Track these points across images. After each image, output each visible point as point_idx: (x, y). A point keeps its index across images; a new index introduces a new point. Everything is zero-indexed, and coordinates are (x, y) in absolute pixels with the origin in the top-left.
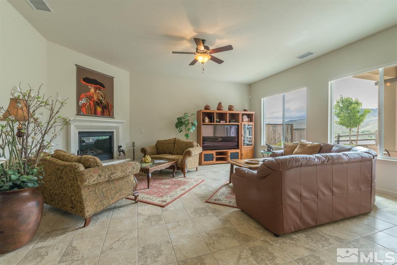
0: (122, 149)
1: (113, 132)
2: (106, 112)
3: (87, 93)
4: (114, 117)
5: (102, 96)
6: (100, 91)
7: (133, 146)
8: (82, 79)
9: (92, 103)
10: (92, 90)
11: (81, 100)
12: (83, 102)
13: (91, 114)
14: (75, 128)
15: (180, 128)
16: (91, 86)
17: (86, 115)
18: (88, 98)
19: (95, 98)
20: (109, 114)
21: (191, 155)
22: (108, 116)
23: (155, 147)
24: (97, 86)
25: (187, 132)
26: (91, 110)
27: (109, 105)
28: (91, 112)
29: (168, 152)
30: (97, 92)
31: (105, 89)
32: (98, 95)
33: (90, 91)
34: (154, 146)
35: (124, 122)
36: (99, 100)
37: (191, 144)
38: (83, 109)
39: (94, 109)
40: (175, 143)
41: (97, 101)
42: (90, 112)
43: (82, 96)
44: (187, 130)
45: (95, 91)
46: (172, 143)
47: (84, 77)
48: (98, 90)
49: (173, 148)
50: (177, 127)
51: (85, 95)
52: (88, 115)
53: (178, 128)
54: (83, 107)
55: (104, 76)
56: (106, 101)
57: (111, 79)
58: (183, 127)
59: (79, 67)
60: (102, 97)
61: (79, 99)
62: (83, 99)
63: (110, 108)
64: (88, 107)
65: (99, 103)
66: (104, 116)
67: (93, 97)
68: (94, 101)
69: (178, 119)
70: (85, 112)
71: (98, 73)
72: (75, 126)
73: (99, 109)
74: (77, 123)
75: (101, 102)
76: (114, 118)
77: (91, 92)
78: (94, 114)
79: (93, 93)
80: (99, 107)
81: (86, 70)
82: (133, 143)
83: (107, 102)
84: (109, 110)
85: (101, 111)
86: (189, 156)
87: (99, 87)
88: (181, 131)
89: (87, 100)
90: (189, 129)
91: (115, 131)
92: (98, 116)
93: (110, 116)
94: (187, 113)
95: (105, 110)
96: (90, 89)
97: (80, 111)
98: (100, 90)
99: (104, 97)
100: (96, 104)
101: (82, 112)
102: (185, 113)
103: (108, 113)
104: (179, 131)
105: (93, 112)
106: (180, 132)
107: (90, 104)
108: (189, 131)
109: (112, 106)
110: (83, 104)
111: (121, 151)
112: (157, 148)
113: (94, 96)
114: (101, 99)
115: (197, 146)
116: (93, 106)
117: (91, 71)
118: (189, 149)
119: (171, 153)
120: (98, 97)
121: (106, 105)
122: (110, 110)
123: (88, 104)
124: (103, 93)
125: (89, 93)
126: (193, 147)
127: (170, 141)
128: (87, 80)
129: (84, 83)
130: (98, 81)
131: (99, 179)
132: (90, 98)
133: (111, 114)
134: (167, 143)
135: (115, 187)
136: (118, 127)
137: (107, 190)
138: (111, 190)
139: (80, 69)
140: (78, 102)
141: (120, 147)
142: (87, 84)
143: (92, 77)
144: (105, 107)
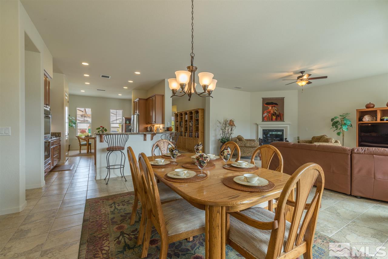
0: (287, 140)
1: (283, 130)
2: (279, 118)
4: (284, 121)
7: (298, 140)
9: (270, 115)
10: (270, 108)
12: (265, 115)
16: (270, 106)
19: (272, 112)
20: (281, 119)
23: (311, 141)
27: (281, 114)
31: (278, 106)
32: (273, 110)
34: (309, 141)
35: (290, 124)
39: (271, 118)
43: (265, 112)
45: (272, 108)
47: (266, 103)
50: (333, 126)
52: (268, 121)
55: (278, 99)
57: (282, 99)
60: (276, 111)
61: (263, 114)
64: (268, 117)
65: (274, 114)
66: (278, 121)
68: (271, 114)
70: (266, 120)
71: (274, 98)
72: (261, 127)
73: (274, 117)
74: (261, 126)
75: (275, 113)
81: (267, 99)
82: (298, 137)
87: (274, 105)
93: (281, 121)
97: (263, 120)
98: (275, 107)
99: (278, 110)
105: (270, 119)
107: (269, 115)
109: (283, 115)
117: (270, 98)
123: (268, 115)
124: (277, 108)
125: (268, 110)
128: (268, 104)
129: (266, 105)
130: (274, 102)
132: (269, 112)
133: (282, 119)
135: (249, 150)
136: (287, 127)
137: (246, 150)
138: (247, 150)
139: (264, 99)
140: (263, 115)
141: (286, 139)
142: (267, 106)
143: (270, 102)
144: (278, 116)
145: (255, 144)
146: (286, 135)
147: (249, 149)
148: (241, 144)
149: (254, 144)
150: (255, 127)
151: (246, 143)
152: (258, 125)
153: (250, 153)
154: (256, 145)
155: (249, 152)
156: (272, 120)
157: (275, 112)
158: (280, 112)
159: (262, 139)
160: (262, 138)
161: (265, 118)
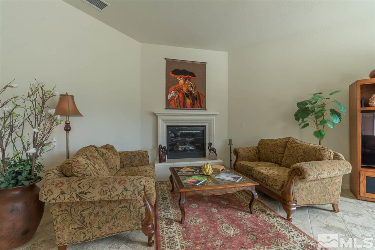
0: (212, 146)
1: (205, 126)
2: (197, 104)
3: (176, 85)
5: (192, 86)
6: (190, 82)
7: (229, 145)
8: (171, 72)
9: (181, 95)
10: (182, 82)
11: (170, 94)
12: (172, 95)
13: (180, 107)
14: (162, 121)
15: (305, 120)
16: (180, 78)
17: (175, 108)
18: (177, 90)
19: (185, 89)
20: (201, 106)
21: (304, 178)
22: (199, 108)
23: (257, 149)
24: (186, 76)
25: (320, 127)
26: (180, 104)
27: (201, 96)
28: (180, 105)
29: (273, 160)
30: (186, 82)
31: (195, 79)
32: (187, 86)
33: (179, 82)
34: (254, 148)
35: (217, 114)
36: (188, 91)
37: (316, 151)
38: (172, 103)
39: (183, 101)
40: (286, 147)
41: (186, 92)
42: (178, 105)
43: (171, 89)
44: (318, 123)
45: (185, 82)
46: (280, 146)
47: (173, 70)
48: (187, 80)
49: (282, 155)
50: (297, 119)
51: (174, 88)
52: (177, 108)
53: (301, 120)
54: (172, 100)
55: (195, 64)
56: (197, 91)
57: (203, 66)
58: (310, 119)
59: (168, 60)
60: (192, 88)
61: (168, 92)
62: (172, 92)
63: (201, 98)
64: (177, 100)
65: (188, 95)
66: (194, 109)
67: (182, 89)
68: (183, 94)
69: (299, 104)
70: (174, 105)
71: (188, 62)
73: (189, 101)
74: (164, 117)
75: (191, 93)
76: (206, 110)
77: (180, 84)
78: (183, 107)
79: (181, 84)
80: (189, 98)
81: (175, 62)
82: (230, 141)
83: (198, 93)
84: (200, 101)
85: (191, 103)
86: (300, 179)
87: (189, 77)
88: (307, 125)
89: (176, 93)
90: (323, 122)
91: (207, 125)
92: (187, 108)
93: (201, 108)
94: (321, 93)
95: (196, 101)
96: (179, 80)
98: (189, 80)
99: (195, 88)
100: (185, 96)
101: (171, 105)
102: (315, 93)
103: (199, 105)
104: (300, 125)
105: (182, 104)
106: (303, 127)
107: (179, 96)
108: (325, 124)
109: (204, 97)
110: (172, 97)
111: (211, 150)
112: (259, 151)
113: (183, 87)
114: (191, 89)
115: (334, 158)
116: (182, 98)
117: (180, 61)
118: (300, 163)
119: (277, 162)
120: (187, 89)
121: (196, 96)
122: (202, 101)
123: (177, 97)
124: (193, 82)
125: (178, 85)
126: (322, 159)
127: (278, 142)
128: (177, 72)
129: (173, 75)
130: (188, 70)
131: (62, 197)
132: (179, 90)
133: (203, 106)
134: (272, 144)
135: (104, 212)
136: (211, 121)
137: (90, 214)
138: (96, 215)
139: (169, 62)
140: (167, 96)
141: (210, 144)
142: (176, 76)
143: (181, 68)
144: (196, 99)
145: (126, 190)
146: (210, 136)
147: (106, 209)
148: (63, 193)
149: (120, 189)
150: (150, 120)
151: (85, 189)
152: (157, 117)
153: (110, 225)
154: (129, 193)
155: (107, 222)
156: (184, 106)
157: (191, 91)
158: (199, 91)
159: (164, 148)
160: (164, 144)
161: (171, 103)
